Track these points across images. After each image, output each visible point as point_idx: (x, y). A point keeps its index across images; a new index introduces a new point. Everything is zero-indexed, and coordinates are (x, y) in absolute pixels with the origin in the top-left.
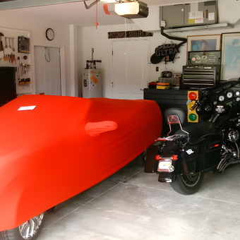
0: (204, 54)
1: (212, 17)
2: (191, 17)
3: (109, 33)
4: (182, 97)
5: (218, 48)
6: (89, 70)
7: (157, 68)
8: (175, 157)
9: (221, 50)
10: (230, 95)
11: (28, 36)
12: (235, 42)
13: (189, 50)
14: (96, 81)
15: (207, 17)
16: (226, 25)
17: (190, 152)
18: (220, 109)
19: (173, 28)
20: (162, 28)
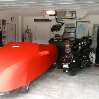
0: (70, 29)
1: (74, 16)
2: (67, 16)
3: (34, 19)
4: (63, 44)
5: (75, 27)
6: (27, 33)
7: (53, 33)
8: (69, 63)
9: (76, 27)
10: (82, 43)
11: (5, 20)
12: (81, 25)
13: (65, 27)
14: (29, 38)
15: (72, 16)
16: (79, 19)
17: (74, 61)
18: (80, 47)
19: (60, 19)
20: (56, 19)
